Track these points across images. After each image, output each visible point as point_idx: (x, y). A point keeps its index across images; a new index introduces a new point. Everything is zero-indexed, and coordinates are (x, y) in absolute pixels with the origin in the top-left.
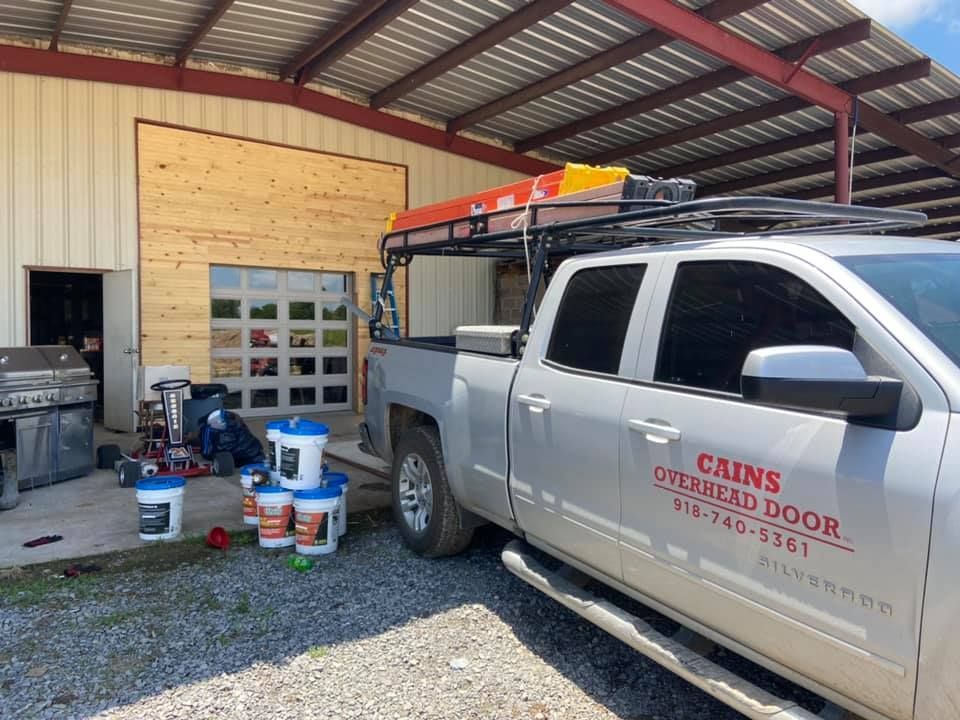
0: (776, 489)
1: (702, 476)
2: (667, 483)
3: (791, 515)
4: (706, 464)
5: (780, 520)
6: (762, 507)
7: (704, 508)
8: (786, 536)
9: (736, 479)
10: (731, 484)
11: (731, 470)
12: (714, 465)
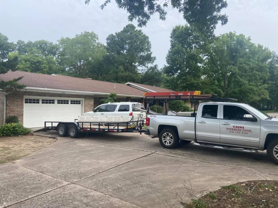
0: (244, 128)
1: (234, 128)
2: (228, 130)
3: (246, 130)
4: (234, 127)
5: (244, 131)
6: (242, 130)
7: (234, 131)
8: (245, 133)
9: (239, 128)
10: (238, 129)
11: (238, 127)
12: (235, 127)
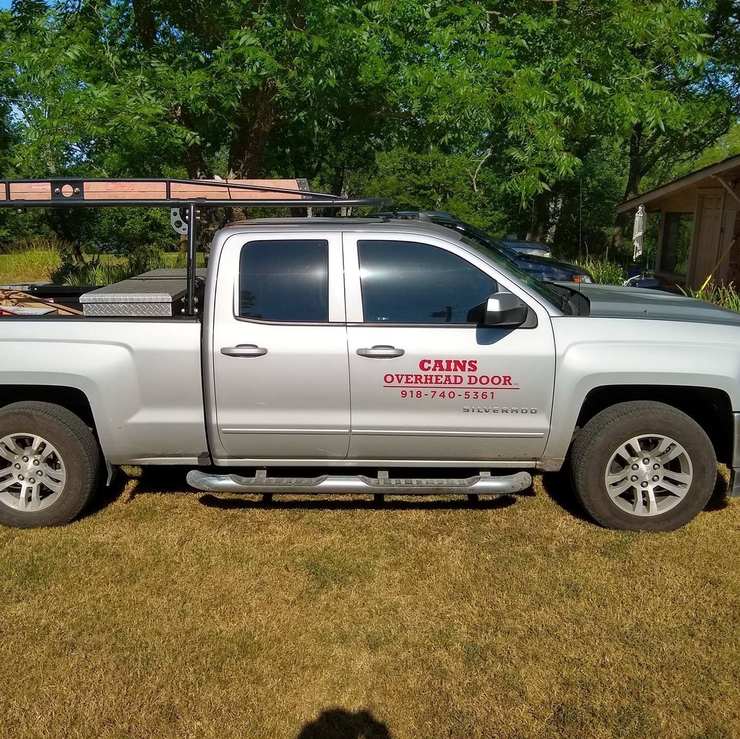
1: (423, 373)
2: (395, 383)
3: (484, 380)
4: (426, 365)
5: (478, 384)
6: (466, 380)
7: (425, 391)
8: (481, 392)
9: (449, 369)
10: (445, 373)
11: (445, 365)
12: (432, 365)
